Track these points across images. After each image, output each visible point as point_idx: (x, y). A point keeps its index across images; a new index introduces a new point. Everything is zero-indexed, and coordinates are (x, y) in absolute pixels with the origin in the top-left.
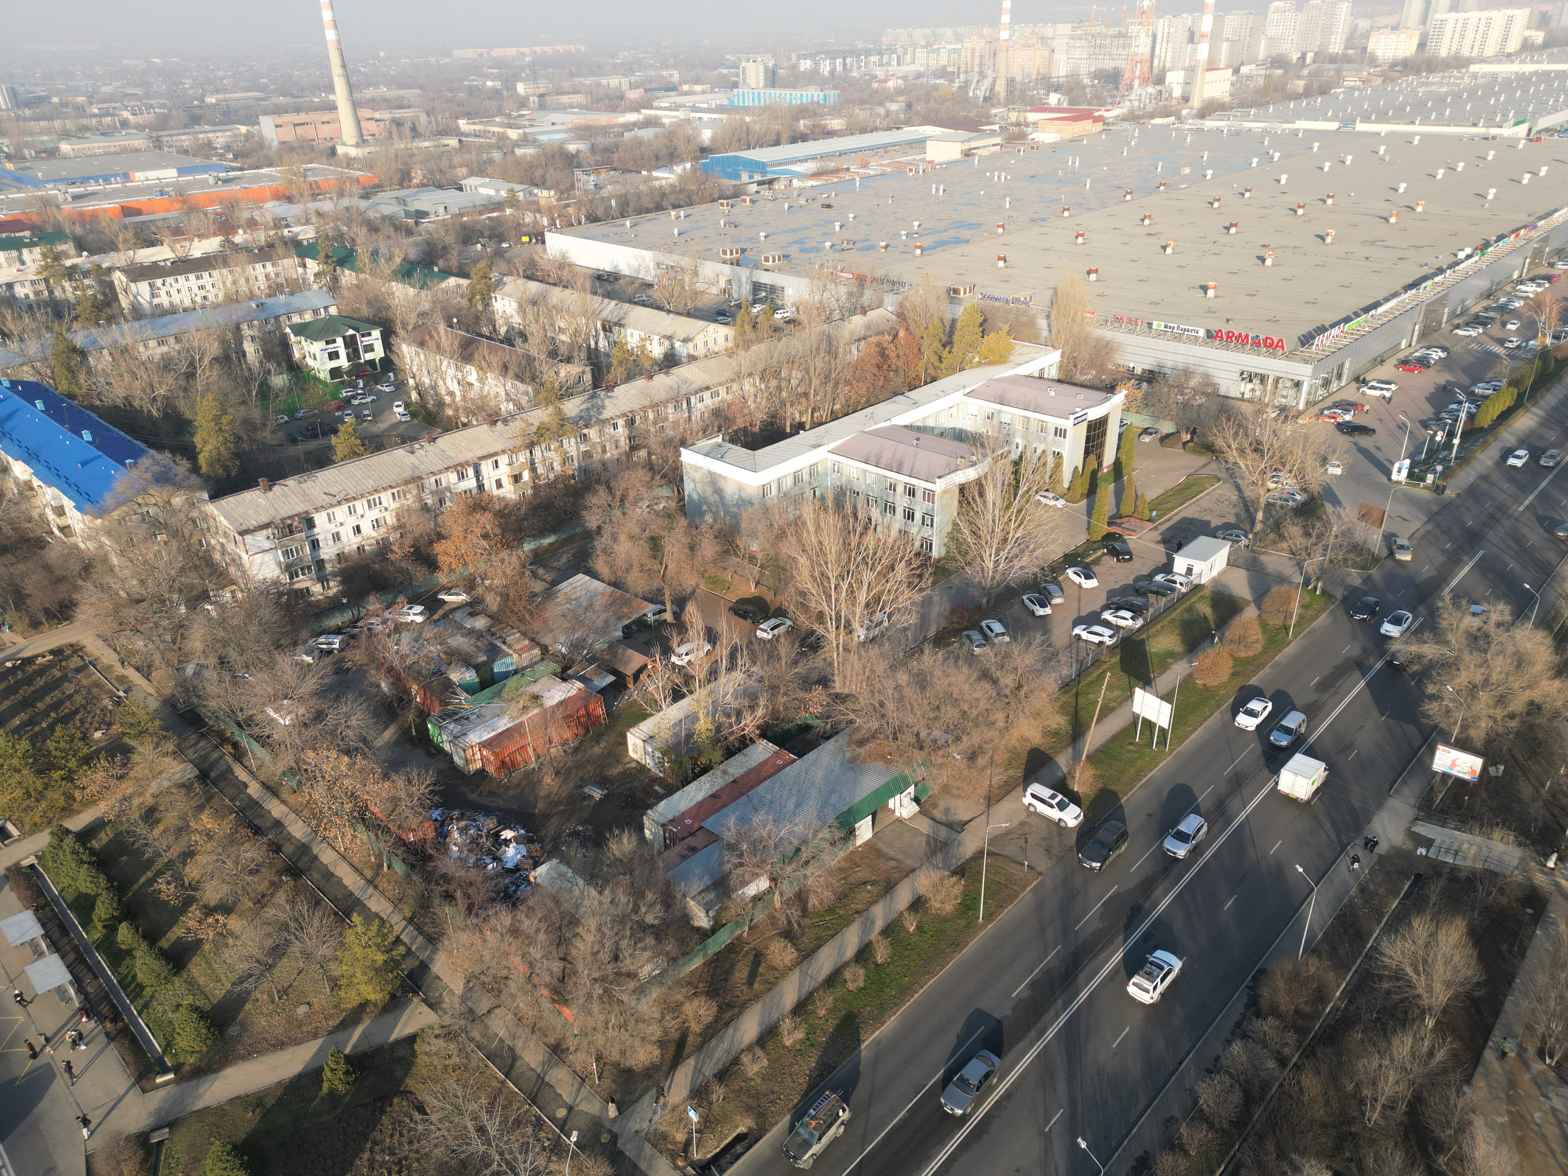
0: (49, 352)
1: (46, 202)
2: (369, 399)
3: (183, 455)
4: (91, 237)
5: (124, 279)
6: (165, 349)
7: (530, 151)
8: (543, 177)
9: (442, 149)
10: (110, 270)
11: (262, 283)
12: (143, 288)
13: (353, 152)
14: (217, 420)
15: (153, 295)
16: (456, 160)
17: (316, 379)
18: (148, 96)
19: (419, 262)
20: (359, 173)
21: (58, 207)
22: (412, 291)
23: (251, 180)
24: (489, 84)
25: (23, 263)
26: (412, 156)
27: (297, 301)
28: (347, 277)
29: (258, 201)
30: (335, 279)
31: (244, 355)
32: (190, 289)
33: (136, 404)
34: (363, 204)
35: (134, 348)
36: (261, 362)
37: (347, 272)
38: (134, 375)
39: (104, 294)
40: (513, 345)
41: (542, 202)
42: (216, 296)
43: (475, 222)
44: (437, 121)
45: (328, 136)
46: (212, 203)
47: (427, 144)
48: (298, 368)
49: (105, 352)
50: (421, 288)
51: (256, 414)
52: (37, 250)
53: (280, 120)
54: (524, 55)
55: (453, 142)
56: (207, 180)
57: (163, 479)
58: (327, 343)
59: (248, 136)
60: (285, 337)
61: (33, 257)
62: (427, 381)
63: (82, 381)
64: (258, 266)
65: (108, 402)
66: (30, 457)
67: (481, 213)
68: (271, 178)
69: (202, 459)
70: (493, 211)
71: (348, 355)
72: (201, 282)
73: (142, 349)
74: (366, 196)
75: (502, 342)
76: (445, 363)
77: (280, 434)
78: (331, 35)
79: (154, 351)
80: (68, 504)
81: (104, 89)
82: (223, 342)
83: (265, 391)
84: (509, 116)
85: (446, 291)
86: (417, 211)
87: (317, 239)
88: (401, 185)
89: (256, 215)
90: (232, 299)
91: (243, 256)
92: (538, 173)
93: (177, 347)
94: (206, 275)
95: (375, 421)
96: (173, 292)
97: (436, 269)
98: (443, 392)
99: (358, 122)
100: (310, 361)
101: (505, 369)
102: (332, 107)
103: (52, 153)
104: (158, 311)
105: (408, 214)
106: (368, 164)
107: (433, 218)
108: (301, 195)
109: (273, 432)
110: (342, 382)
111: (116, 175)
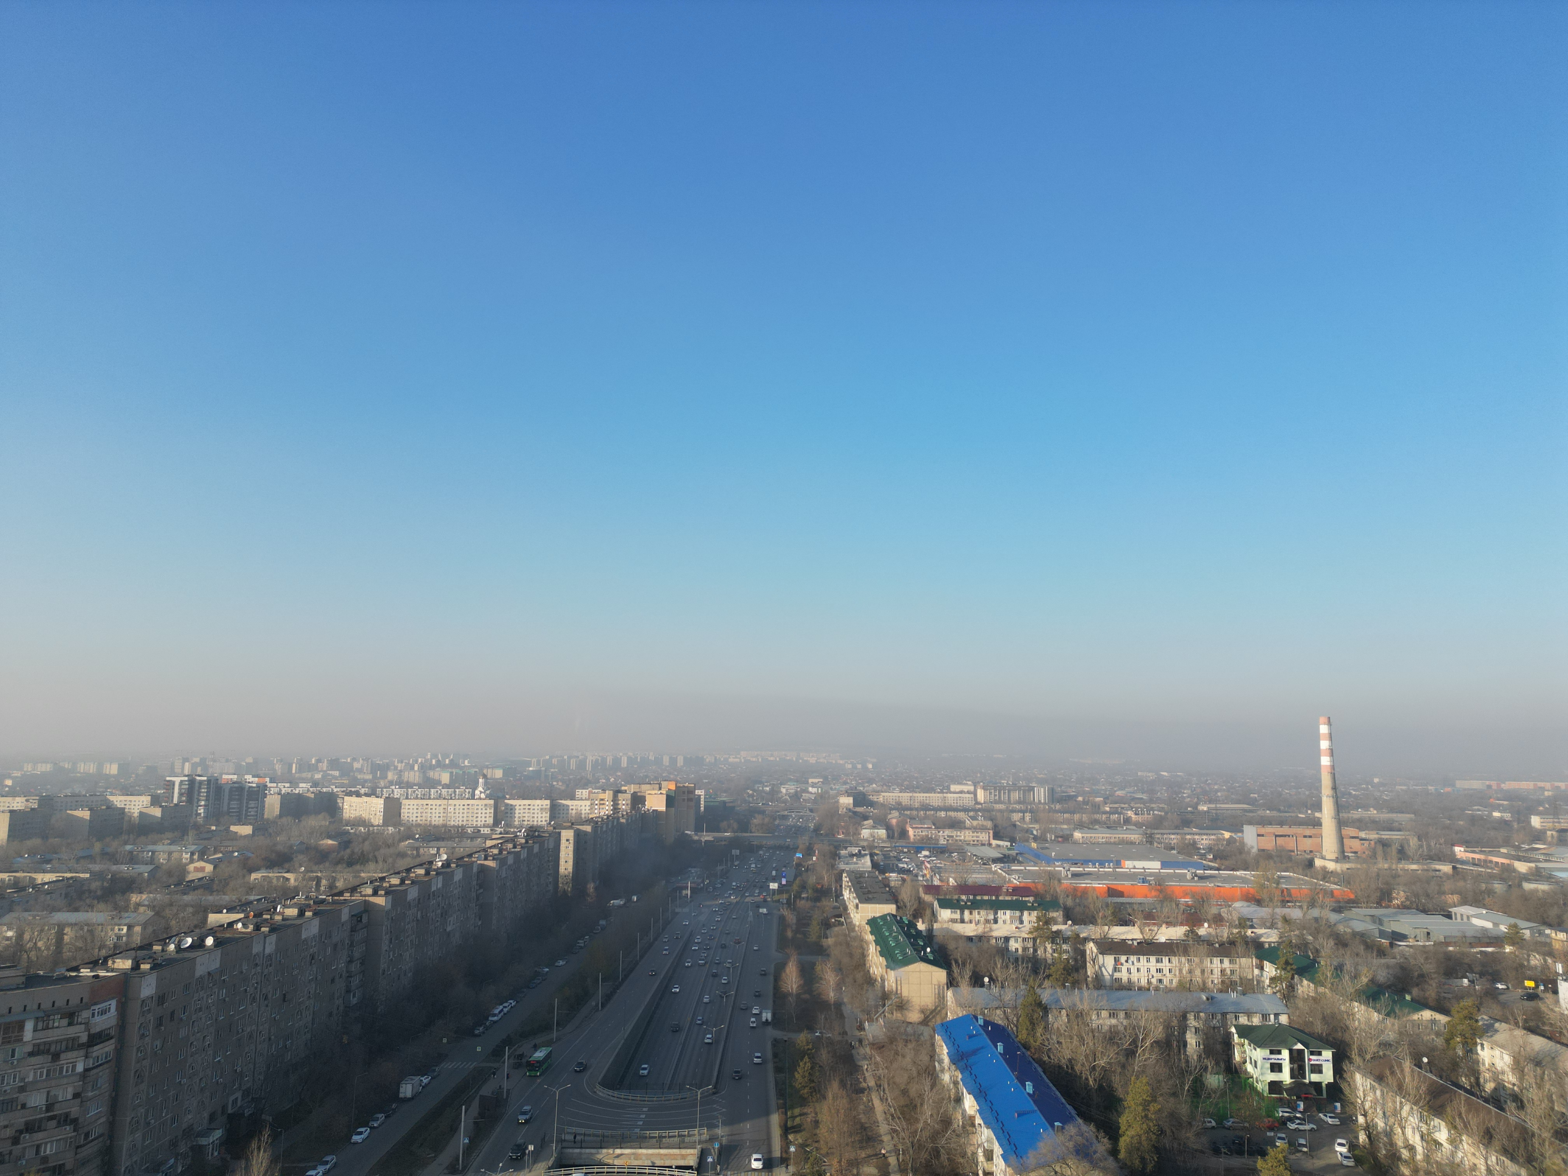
0: (1020, 1001)
1: (1053, 876)
2: (1307, 1127)
3: (1107, 1133)
4: (1078, 909)
5: (1095, 950)
6: (1114, 1021)
7: (1543, 887)
8: (1559, 917)
9: (1434, 874)
10: (1086, 940)
11: (1216, 977)
12: (1109, 961)
13: (1331, 866)
14: (1146, 1105)
15: (1115, 970)
16: (1447, 886)
17: (1253, 1088)
18: (1151, 801)
19: (1389, 987)
20: (1334, 887)
21: (1059, 881)
22: (1375, 1016)
23: (1226, 880)
24: (1496, 814)
25: (1021, 922)
26: (1396, 876)
27: (1248, 1001)
28: (1305, 987)
29: (1228, 901)
30: (1292, 987)
31: (1185, 1044)
32: (1149, 970)
33: (1078, 1068)
34: (1334, 917)
35: (1088, 1014)
36: (1200, 1057)
37: (1305, 982)
38: (1082, 1040)
39: (1076, 960)
40: (1502, 1109)
41: (1557, 946)
42: (1171, 981)
43: (1463, 954)
44: (1429, 846)
45: (1308, 849)
46: (1186, 895)
47: (1414, 867)
48: (1236, 1072)
49: (1064, 1012)
50: (1388, 1015)
51: (1184, 1110)
52: (1035, 913)
53: (1262, 831)
54: (1543, 789)
55: (1446, 868)
56: (1185, 874)
57: (1083, 1152)
58: (1272, 1052)
59: (1230, 841)
60: (1229, 1035)
61: (1030, 918)
62: (1381, 1124)
63: (1038, 1034)
64: (1216, 960)
65: (1055, 1060)
66: (980, 1095)
67: (1471, 945)
68: (1244, 880)
69: (1123, 1142)
70: (1488, 945)
71: (1292, 1070)
72: (1159, 966)
73: (1094, 1017)
74: (1338, 910)
75: (1486, 1101)
76: (1407, 1108)
77: (1204, 1139)
78: (1325, 761)
79: (1103, 1021)
80: (998, 1150)
81: (1119, 793)
82: (1168, 1027)
83: (1198, 1089)
84: (1518, 848)
85: (1417, 1024)
86: (1393, 932)
87: (1279, 943)
88: (1379, 904)
89: (1224, 912)
90: (1185, 987)
91: (1203, 948)
92: (1554, 912)
93: (1125, 1022)
94: (1165, 959)
95: (1311, 1155)
96: (1134, 970)
97: (1408, 997)
98: (1400, 1143)
99: (1341, 839)
100: (1249, 1068)
101: (1487, 1137)
102: (1317, 823)
103: (1066, 838)
104: (1116, 985)
105: (1382, 934)
106: (1345, 879)
107: (1411, 942)
108: (1271, 900)
109: (1198, 1135)
110: (1281, 1099)
111: (1109, 861)
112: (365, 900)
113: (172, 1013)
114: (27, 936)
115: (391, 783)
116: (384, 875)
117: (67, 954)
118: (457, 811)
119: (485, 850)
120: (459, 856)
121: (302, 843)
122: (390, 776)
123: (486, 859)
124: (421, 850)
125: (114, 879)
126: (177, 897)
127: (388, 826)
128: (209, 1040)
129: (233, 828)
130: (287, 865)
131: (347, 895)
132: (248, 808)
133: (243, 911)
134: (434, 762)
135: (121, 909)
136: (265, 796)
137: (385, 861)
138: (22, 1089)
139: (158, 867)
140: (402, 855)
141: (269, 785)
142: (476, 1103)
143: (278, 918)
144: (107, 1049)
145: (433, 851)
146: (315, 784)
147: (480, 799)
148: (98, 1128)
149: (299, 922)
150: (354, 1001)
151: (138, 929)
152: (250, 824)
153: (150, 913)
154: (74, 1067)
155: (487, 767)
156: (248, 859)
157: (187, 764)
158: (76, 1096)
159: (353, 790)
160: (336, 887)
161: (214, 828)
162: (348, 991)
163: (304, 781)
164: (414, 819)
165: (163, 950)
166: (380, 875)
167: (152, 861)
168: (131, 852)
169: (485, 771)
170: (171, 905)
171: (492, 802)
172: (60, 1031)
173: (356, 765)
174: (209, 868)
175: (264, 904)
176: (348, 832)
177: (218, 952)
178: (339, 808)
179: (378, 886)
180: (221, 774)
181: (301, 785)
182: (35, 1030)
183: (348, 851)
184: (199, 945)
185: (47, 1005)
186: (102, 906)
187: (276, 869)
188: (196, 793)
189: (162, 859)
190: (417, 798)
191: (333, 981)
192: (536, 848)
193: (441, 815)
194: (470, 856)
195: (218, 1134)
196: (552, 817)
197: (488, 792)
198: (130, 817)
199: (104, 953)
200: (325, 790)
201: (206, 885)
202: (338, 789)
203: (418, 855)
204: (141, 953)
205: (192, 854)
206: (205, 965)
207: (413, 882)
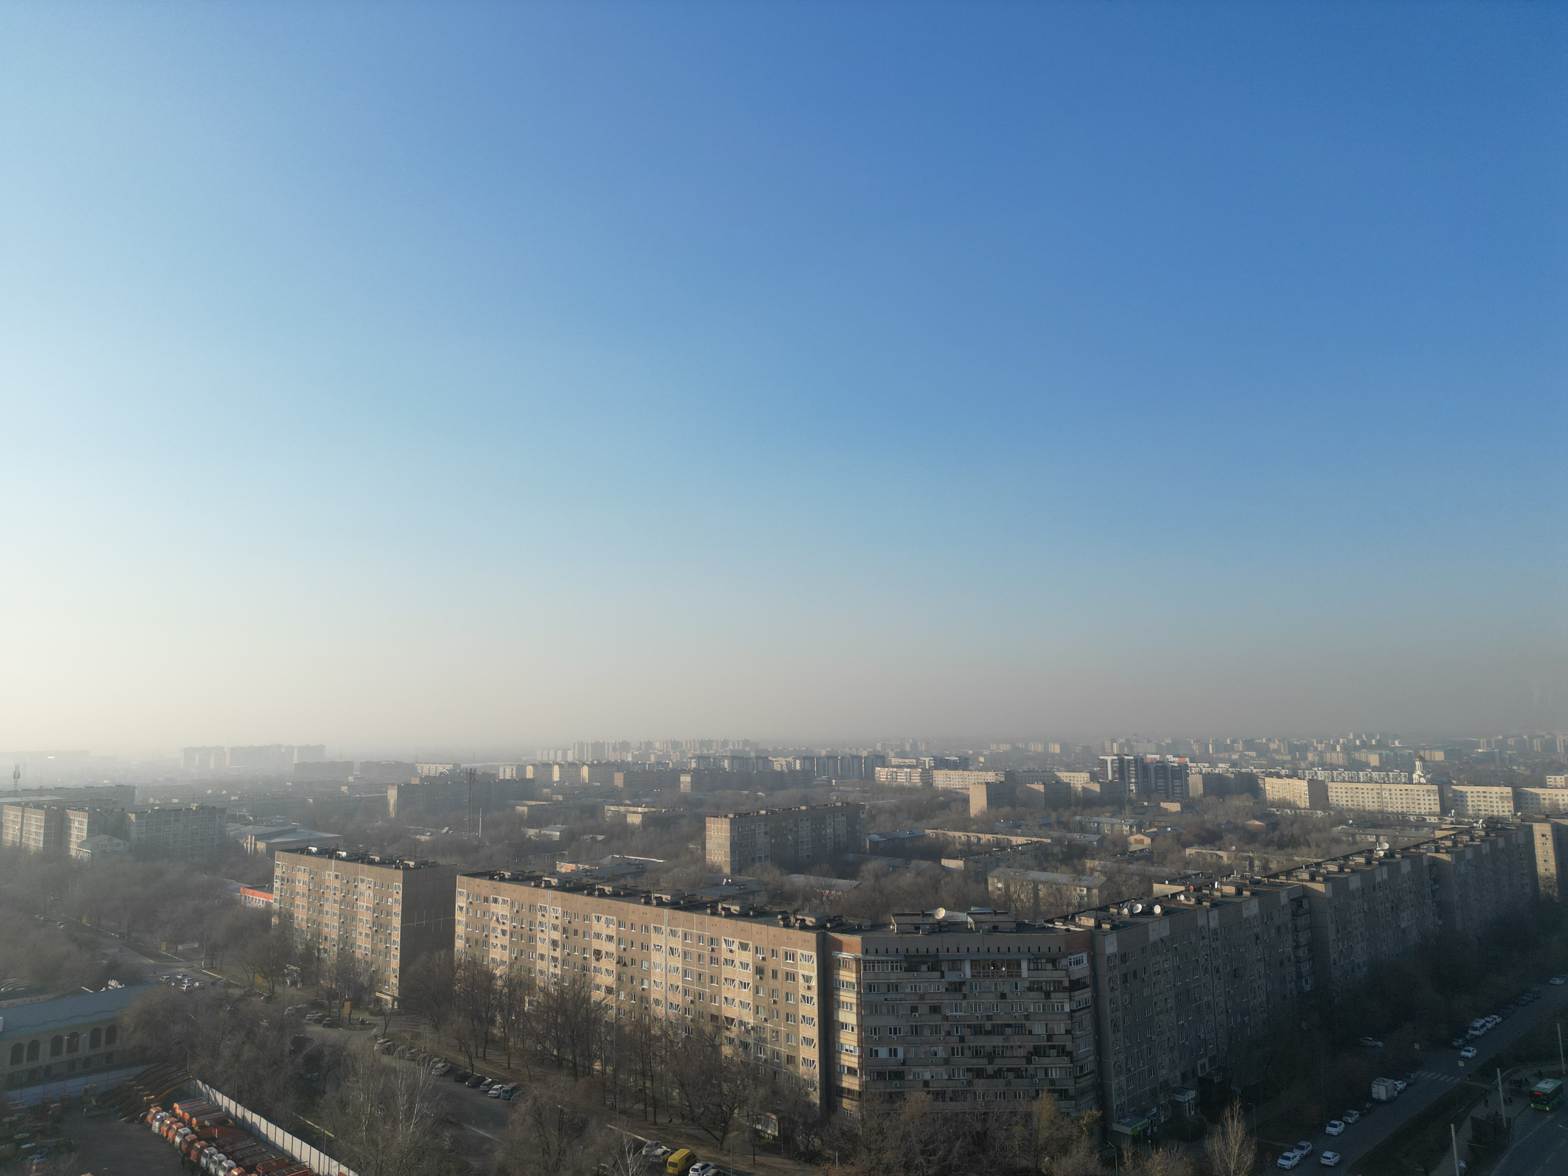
112: (1303, 885)
113: (1135, 972)
114: (1012, 889)
115: (1313, 765)
116: (1319, 860)
117: (1043, 908)
118: (1394, 797)
119: (1435, 841)
120: (1403, 846)
121: (1229, 822)
122: (1311, 757)
123: (1437, 851)
124: (1358, 838)
125: (1070, 846)
126: (1124, 865)
127: (1316, 809)
128: (1171, 1003)
129: (1163, 805)
130: (1218, 843)
131: (1283, 879)
132: (1173, 786)
133: (1183, 884)
134: (1358, 742)
135: (1080, 872)
136: (1187, 775)
137: (1318, 846)
138: (1027, 1017)
139: (1104, 838)
140: (1337, 841)
141: (1190, 765)
142: (1467, 1124)
143: (1217, 894)
144: (1085, 996)
145: (1372, 839)
146: (1234, 764)
147: (1420, 783)
148: (1090, 1064)
149: (1238, 900)
150: (1308, 988)
151: (1095, 891)
152: (1178, 801)
153: (1104, 879)
154: (1062, 1006)
155: (1424, 749)
156: (1180, 834)
157: (1115, 744)
158: (1068, 1032)
159: (1273, 771)
160: (1271, 869)
161: (1146, 804)
162: (1299, 976)
163: (1223, 761)
164: (1345, 803)
165: (1118, 913)
166: (1315, 860)
167: (1098, 831)
168: (1080, 822)
169: (1422, 753)
170: (1120, 872)
171: (1435, 787)
172: (1048, 974)
173: (1273, 746)
174: (1147, 841)
175: (1201, 880)
176: (1274, 814)
177: (1166, 922)
178: (1261, 789)
179: (1315, 872)
180: (1146, 754)
181: (1220, 765)
182: (1029, 970)
183: (1277, 833)
184: (1148, 911)
185: (1034, 950)
186: (1064, 868)
187: (1208, 846)
188: (1126, 771)
189: (1107, 830)
190: (1343, 781)
191: (1282, 963)
192: (1501, 843)
193: (1376, 800)
194: (1417, 846)
195: (1192, 1094)
196: (1517, 808)
197: (1429, 776)
198: (1075, 791)
199: (1071, 909)
200: (1244, 770)
201: (1146, 856)
202: (1258, 770)
203: (1355, 842)
204: (1101, 914)
205: (1131, 827)
206: (1158, 931)
207: (1353, 871)
